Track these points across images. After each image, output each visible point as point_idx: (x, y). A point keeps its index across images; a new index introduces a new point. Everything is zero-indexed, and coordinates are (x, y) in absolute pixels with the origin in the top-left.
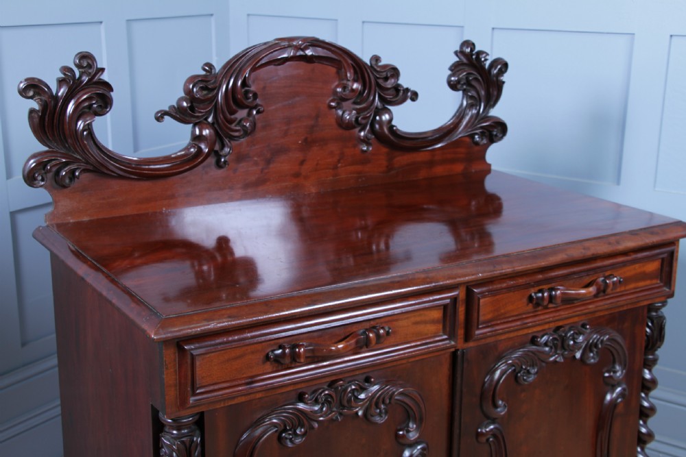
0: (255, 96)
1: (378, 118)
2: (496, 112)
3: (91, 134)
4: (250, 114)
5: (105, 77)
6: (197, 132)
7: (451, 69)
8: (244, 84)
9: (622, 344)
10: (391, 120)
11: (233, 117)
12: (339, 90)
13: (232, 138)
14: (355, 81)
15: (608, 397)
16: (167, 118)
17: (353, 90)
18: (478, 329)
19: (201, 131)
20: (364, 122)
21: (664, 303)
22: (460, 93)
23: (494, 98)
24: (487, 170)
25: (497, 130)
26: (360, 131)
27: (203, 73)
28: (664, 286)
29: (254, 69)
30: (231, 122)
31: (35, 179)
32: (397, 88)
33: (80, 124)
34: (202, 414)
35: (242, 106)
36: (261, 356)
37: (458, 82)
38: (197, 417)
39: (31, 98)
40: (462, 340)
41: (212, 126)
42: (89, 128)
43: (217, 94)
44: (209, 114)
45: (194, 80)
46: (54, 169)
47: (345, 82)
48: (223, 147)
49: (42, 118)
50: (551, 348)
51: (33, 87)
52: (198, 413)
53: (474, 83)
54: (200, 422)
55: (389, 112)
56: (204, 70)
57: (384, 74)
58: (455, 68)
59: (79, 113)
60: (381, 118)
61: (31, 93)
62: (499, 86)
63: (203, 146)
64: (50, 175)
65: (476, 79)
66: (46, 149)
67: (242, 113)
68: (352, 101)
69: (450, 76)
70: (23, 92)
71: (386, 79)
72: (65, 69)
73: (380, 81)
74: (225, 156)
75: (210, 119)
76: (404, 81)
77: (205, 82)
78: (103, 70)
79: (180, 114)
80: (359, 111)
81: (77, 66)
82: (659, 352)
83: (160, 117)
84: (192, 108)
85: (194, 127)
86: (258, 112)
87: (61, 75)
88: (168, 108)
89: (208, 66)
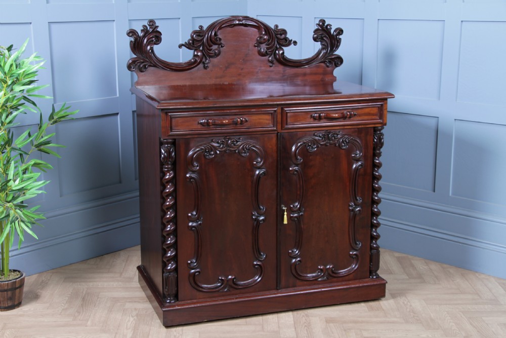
0: (220, 39)
1: (277, 52)
2: (338, 52)
3: (153, 51)
4: (219, 47)
5: (159, 29)
6: (196, 53)
7: (314, 32)
8: (216, 35)
9: (360, 142)
10: (283, 53)
11: (211, 48)
12: (258, 39)
13: (210, 57)
14: (265, 35)
15: (354, 166)
16: (183, 47)
17: (264, 39)
18: (287, 125)
19: (197, 53)
20: (269, 53)
21: (382, 128)
22: (319, 43)
23: (336, 46)
24: (334, 79)
25: (339, 61)
26: (269, 57)
27: (199, 29)
28: (380, 119)
29: (220, 28)
30: (210, 50)
31: (131, 67)
32: (286, 39)
33: (149, 47)
34: (175, 139)
35: (215, 44)
36: (197, 122)
37: (317, 37)
38: (173, 141)
39: (131, 36)
40: (280, 129)
41: (201, 51)
42: (152, 49)
43: (203, 38)
44: (200, 46)
45: (195, 32)
46: (138, 64)
47: (262, 36)
48: (206, 60)
49: (134, 44)
50: (323, 138)
51: (132, 33)
52: (173, 139)
53: (325, 38)
54: (174, 143)
55: (283, 49)
57: (279, 33)
58: (316, 31)
59: (149, 43)
60: (279, 52)
61: (131, 35)
62: (339, 41)
63: (197, 59)
64: (137, 66)
65: (325, 36)
66: (135, 56)
67: (215, 47)
68: (265, 44)
69: (314, 35)
70: (128, 34)
71: (281, 35)
72: (144, 26)
73: (279, 36)
74: (207, 64)
75: (201, 49)
76: (290, 36)
77: (199, 33)
78: (157, 27)
79: (188, 46)
80: (267, 48)
81: (149, 25)
82: (382, 150)
83: (180, 46)
84: (193, 43)
85: (194, 51)
86: (222, 47)
87: (143, 28)
88: (184, 43)
89: (201, 27)
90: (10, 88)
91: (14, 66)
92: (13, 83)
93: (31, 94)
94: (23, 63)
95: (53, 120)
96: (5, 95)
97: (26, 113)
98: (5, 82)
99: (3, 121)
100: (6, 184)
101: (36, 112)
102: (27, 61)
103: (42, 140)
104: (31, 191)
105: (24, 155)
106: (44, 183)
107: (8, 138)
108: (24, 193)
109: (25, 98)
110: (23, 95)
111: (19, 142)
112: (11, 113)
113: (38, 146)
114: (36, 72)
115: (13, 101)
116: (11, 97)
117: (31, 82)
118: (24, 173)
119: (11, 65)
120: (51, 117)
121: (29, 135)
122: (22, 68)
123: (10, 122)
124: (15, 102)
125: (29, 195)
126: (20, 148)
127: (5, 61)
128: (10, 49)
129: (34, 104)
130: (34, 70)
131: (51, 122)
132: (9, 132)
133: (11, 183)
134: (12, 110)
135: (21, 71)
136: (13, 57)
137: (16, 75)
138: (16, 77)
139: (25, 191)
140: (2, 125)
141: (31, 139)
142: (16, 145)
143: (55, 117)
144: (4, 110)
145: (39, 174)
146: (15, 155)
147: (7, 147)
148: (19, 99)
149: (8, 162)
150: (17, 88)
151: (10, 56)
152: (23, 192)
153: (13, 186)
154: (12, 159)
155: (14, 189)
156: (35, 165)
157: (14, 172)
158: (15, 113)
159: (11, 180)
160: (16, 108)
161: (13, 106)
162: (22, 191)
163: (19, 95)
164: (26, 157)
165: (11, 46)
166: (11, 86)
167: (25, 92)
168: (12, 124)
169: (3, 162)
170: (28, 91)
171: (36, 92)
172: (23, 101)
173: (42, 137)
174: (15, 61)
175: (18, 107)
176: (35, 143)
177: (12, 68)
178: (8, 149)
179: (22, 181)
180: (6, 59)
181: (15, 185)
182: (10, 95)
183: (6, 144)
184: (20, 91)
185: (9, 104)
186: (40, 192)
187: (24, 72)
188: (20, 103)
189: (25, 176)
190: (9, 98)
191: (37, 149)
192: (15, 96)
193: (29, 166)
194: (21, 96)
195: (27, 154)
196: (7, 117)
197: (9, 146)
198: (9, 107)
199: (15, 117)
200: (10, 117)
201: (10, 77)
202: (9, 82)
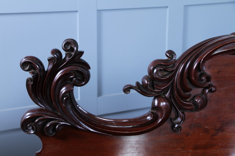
0: (208, 79)
3: (71, 99)
4: (203, 92)
5: (84, 58)
6: (156, 102)
8: (199, 68)
11: (187, 93)
16: (133, 91)
19: (159, 103)
27: (166, 58)
29: (210, 57)
33: (63, 90)
35: (198, 87)
39: (28, 71)
41: (168, 100)
43: (174, 75)
44: (166, 90)
45: (157, 64)
46: (41, 123)
48: (176, 116)
49: (34, 86)
51: (30, 63)
56: (167, 56)
59: (63, 84)
61: (28, 67)
63: (158, 114)
64: (39, 126)
67: (197, 92)
72: (56, 52)
74: (178, 123)
75: (167, 95)
77: (165, 66)
78: (82, 53)
79: (143, 88)
83: (127, 89)
84: (153, 86)
85: (154, 99)
86: (210, 91)
87: (51, 56)
88: (134, 84)
89: (171, 53)
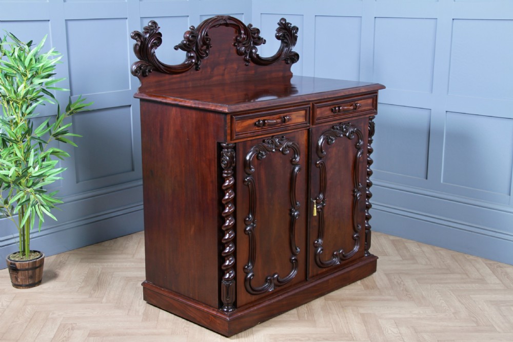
0: (210, 39)
7: (276, 31)
10: (256, 52)
14: (244, 34)
20: (247, 52)
26: (245, 56)
32: (260, 39)
55: (256, 48)
57: (253, 32)
58: (278, 30)
60: (253, 51)
68: (242, 43)
69: (277, 33)
71: (255, 34)
73: (253, 35)
76: (261, 35)
78: (159, 28)
80: (246, 48)
90: (29, 82)
91: (34, 60)
92: (33, 76)
93: (49, 86)
94: (42, 57)
95: (70, 111)
96: (25, 87)
97: (44, 105)
98: (25, 75)
99: (24, 112)
100: (26, 171)
101: (53, 103)
102: (45, 56)
103: (59, 130)
104: (50, 177)
105: (43, 144)
106: (62, 170)
107: (29, 127)
108: (43, 180)
109: (44, 90)
110: (42, 87)
111: (38, 132)
112: (31, 105)
113: (56, 135)
114: (55, 66)
115: (32, 93)
116: (30, 89)
117: (49, 76)
118: (43, 160)
119: (31, 60)
120: (68, 108)
121: (48, 125)
122: (41, 62)
123: (30, 113)
124: (34, 94)
125: (48, 181)
126: (39, 138)
127: (25, 56)
128: (29, 44)
129: (52, 96)
130: (52, 64)
131: (68, 113)
132: (29, 122)
133: (31, 169)
134: (31, 102)
135: (40, 65)
136: (33, 51)
137: (35, 69)
138: (35, 70)
139: (44, 177)
140: (22, 115)
141: (49, 129)
142: (36, 134)
143: (72, 109)
144: (24, 102)
145: (57, 161)
146: (34, 143)
147: (27, 136)
148: (38, 91)
149: (29, 150)
150: (37, 81)
151: (30, 51)
152: (43, 178)
153: (33, 173)
154: (32, 147)
155: (33, 175)
156: (53, 153)
157: (34, 160)
158: (34, 105)
159: (31, 166)
160: (35, 100)
161: (32, 98)
162: (41, 177)
163: (39, 87)
164: (45, 146)
165: (31, 42)
166: (31, 79)
167: (44, 84)
168: (32, 115)
169: (24, 150)
170: (47, 84)
171: (54, 85)
172: (42, 93)
173: (60, 127)
174: (35, 56)
175: (38, 99)
176: (53, 133)
177: (32, 62)
178: (28, 138)
179: (41, 167)
180: (26, 54)
181: (34, 172)
182: (29, 88)
183: (26, 133)
184: (39, 84)
185: (29, 96)
186: (58, 178)
187: (43, 65)
188: (39, 95)
189: (44, 163)
190: (29, 90)
191: (55, 138)
192: (35, 89)
193: (47, 154)
194: (39, 89)
195: (45, 142)
196: (27, 108)
197: (29, 135)
198: (29, 98)
199: (35, 108)
200: (30, 109)
201: (30, 70)
202: (29, 76)
